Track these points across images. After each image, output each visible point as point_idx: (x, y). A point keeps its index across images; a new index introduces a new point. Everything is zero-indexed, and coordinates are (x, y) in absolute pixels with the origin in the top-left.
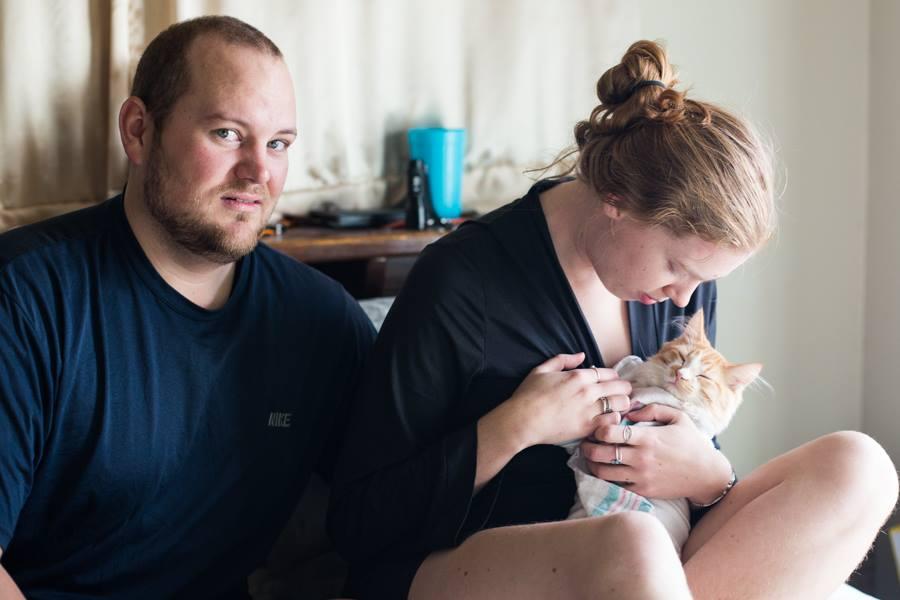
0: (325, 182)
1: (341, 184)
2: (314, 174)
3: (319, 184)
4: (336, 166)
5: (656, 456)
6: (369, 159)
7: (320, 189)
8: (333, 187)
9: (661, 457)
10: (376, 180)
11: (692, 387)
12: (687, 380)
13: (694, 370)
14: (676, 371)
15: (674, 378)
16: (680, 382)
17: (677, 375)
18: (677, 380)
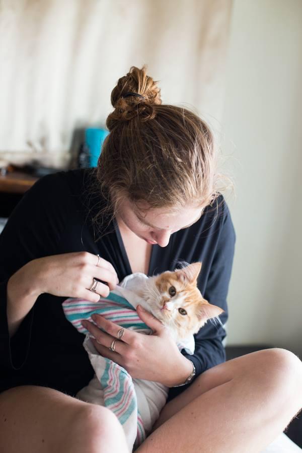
5: (136, 355)
9: (140, 356)
11: (171, 316)
12: (169, 311)
13: (176, 305)
14: (165, 302)
15: (162, 306)
16: (165, 310)
17: (164, 305)
18: (163, 308)
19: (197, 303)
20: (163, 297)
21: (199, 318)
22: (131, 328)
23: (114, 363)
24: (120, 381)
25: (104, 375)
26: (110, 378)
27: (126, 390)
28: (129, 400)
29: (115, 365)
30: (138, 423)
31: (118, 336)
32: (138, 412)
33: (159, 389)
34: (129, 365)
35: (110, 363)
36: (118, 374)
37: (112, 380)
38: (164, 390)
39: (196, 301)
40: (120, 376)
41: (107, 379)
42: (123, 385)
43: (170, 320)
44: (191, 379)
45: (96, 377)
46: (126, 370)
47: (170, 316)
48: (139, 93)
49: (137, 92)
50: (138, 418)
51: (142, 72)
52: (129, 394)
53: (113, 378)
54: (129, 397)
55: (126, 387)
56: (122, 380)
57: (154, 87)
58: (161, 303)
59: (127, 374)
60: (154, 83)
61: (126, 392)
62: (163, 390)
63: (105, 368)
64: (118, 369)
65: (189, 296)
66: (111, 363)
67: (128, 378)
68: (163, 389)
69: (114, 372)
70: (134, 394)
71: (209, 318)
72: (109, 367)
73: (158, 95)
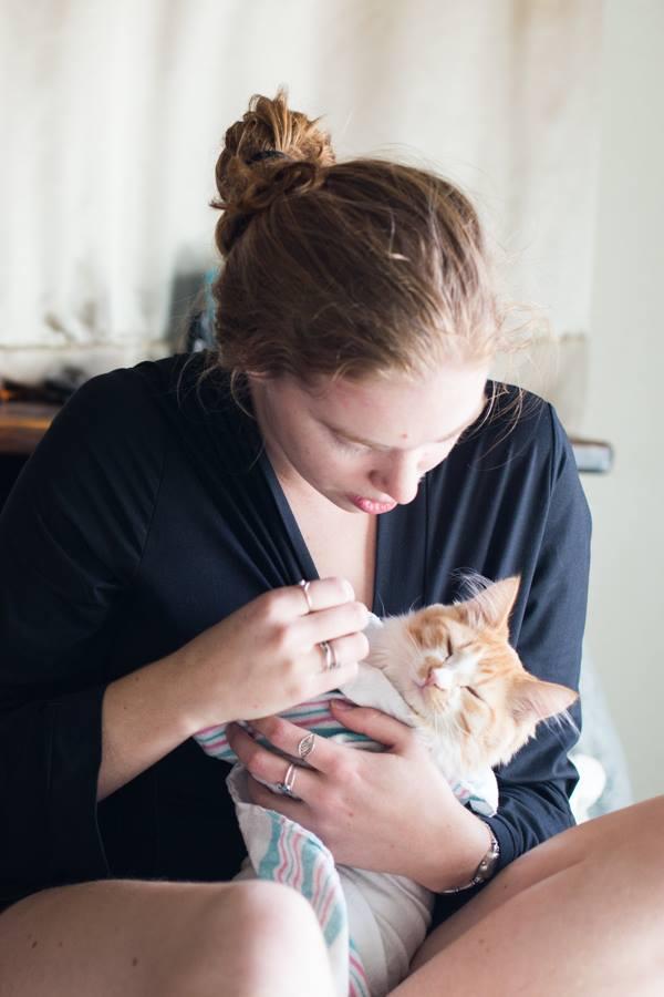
0: (70, 338)
1: (97, 343)
2: (54, 324)
3: (59, 339)
4: (90, 316)
5: (346, 800)
6: (147, 311)
7: (60, 348)
8: (83, 347)
9: (356, 804)
10: (154, 343)
11: (447, 703)
12: (443, 690)
13: (459, 676)
14: (430, 669)
15: (424, 680)
16: (431, 689)
17: (429, 676)
18: (427, 684)
19: (510, 675)
20: (427, 659)
21: (517, 716)
22: (339, 738)
23: (289, 822)
24: (304, 864)
25: (268, 855)
26: (282, 861)
27: (319, 886)
28: (325, 910)
29: (292, 826)
30: (351, 972)
31: (299, 753)
32: (351, 944)
33: (407, 897)
34: (328, 828)
35: (279, 822)
36: (300, 847)
37: (286, 865)
38: (420, 900)
39: (506, 671)
40: (304, 852)
41: (276, 863)
42: (311, 873)
43: (444, 715)
44: (490, 867)
45: (250, 864)
46: (321, 838)
47: (444, 704)
48: (278, 149)
49: (274, 146)
50: (352, 961)
51: (278, 105)
52: (327, 895)
53: (290, 861)
54: (328, 903)
55: (318, 879)
56: (308, 861)
57: (311, 132)
58: (421, 672)
59: (324, 848)
60: (310, 124)
61: (317, 894)
62: (416, 901)
63: (270, 837)
64: (299, 836)
65: (488, 656)
66: (283, 821)
67: (325, 858)
68: (416, 897)
69: (291, 842)
70: (340, 894)
71: (543, 718)
72: (279, 831)
73: (325, 148)
